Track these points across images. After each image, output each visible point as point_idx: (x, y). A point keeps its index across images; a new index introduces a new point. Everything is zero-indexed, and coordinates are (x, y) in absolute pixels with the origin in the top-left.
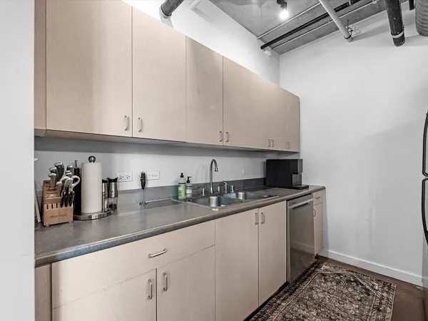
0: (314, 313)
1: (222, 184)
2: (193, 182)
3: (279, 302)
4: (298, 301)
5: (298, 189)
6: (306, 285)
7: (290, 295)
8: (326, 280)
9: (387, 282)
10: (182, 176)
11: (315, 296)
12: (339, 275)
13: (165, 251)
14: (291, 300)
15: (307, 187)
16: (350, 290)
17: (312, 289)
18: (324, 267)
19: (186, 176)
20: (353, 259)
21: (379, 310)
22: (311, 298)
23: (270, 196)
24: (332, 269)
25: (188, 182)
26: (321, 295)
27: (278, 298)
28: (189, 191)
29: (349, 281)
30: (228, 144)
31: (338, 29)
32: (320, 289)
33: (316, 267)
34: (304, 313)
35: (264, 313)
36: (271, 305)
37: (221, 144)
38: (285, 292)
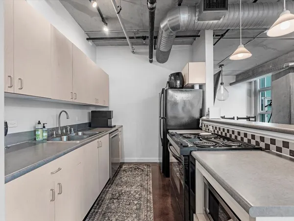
0: (125, 187)
1: (66, 127)
2: (47, 127)
3: (107, 190)
4: (117, 185)
5: (111, 127)
6: (118, 177)
7: (112, 184)
8: (126, 172)
9: (148, 164)
10: (39, 123)
11: (123, 180)
12: (131, 168)
13: (59, 169)
14: (113, 186)
15: (115, 126)
16: (137, 172)
17: (121, 178)
18: (124, 167)
19: (42, 123)
20: (135, 159)
21: (147, 175)
22: (122, 182)
23: (100, 132)
24: (127, 166)
25: (44, 127)
26: (126, 179)
27: (107, 188)
28: (45, 134)
29: (135, 169)
30: (76, 101)
31: (128, 45)
32: (124, 177)
33: (121, 168)
34: (121, 189)
35: (102, 197)
36: (104, 193)
37: (71, 100)
38: (109, 184)
